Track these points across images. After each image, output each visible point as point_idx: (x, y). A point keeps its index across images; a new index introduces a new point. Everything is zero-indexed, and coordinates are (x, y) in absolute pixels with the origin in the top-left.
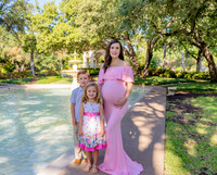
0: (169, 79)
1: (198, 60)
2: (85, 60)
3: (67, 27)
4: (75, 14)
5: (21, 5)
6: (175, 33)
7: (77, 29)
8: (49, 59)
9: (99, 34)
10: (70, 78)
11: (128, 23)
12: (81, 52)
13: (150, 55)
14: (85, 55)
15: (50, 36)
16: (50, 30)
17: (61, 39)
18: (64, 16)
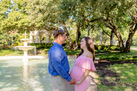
1: (111, 36)
2: (31, 38)
4: (25, 5)
6: (97, 20)
7: (26, 16)
12: (28, 32)
13: (79, 34)
14: (31, 33)
15: (6, 21)
16: (5, 16)
17: (14, 23)
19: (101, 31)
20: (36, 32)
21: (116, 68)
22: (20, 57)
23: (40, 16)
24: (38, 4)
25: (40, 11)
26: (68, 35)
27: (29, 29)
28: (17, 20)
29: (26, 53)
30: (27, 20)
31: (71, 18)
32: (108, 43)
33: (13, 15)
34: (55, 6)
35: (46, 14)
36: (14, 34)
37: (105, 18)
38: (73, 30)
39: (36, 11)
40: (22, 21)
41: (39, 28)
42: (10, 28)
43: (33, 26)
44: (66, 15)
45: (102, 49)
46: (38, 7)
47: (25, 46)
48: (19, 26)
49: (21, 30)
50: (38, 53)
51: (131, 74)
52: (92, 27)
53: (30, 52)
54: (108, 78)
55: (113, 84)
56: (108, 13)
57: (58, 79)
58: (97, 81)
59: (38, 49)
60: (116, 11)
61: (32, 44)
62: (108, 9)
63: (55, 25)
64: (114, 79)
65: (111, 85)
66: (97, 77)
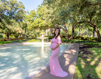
0: (81, 40)
2: (47, 33)
3: (40, 20)
4: (43, 15)
5: (22, 11)
6: (83, 22)
7: (43, 21)
8: (32, 32)
9: (52, 23)
10: (41, 40)
11: (64, 19)
12: (45, 30)
13: (73, 31)
14: (47, 31)
15: (33, 24)
16: (33, 21)
17: (37, 25)
18: (38, 16)
48: (40, 26)
52: (82, 27)
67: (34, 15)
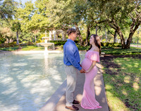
1: (115, 36)
2: (50, 36)
4: (45, 9)
7: (46, 18)
9: (60, 22)
12: (48, 31)
13: (89, 33)
14: (50, 33)
15: (30, 22)
16: (29, 18)
17: (37, 24)
18: (38, 10)
19: (107, 31)
20: (54, 32)
21: (118, 61)
22: (42, 51)
23: (58, 18)
24: (55, 8)
25: (57, 14)
26: (80, 34)
27: (49, 29)
28: (39, 21)
29: (46, 48)
30: (47, 21)
31: (83, 20)
32: (112, 41)
33: (36, 17)
34: (69, 10)
35: (62, 17)
36: (37, 33)
37: (110, 20)
38: (84, 30)
39: (54, 14)
40: (43, 22)
41: (56, 28)
42: (33, 29)
43: (52, 26)
44: (78, 18)
45: (107, 45)
46: (55, 10)
47: (45, 43)
48: (40, 26)
49: (42, 30)
50: (56, 49)
51: (130, 66)
52: (100, 28)
53: (50, 48)
54: (111, 69)
55: (115, 74)
56: (112, 16)
57: (71, 68)
58: (102, 71)
59: (56, 45)
60: (119, 14)
61: (51, 42)
62: (113, 13)
63: (70, 26)
64: (116, 69)
65: (113, 74)
66: (103, 68)
67: (31, 9)
